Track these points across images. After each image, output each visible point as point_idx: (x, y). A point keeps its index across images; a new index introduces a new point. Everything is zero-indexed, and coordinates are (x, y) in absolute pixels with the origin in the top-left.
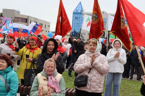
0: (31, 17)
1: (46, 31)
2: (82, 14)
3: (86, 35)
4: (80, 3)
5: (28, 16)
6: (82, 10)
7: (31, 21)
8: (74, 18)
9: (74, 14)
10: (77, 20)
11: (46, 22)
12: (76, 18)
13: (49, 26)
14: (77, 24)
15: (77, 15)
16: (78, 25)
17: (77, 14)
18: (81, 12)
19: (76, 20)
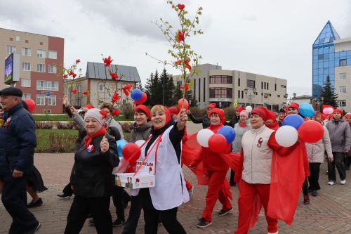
0: (239, 72)
1: (279, 96)
2: (333, 45)
3: (347, 90)
4: (329, 23)
5: (233, 72)
6: (334, 37)
7: (239, 79)
8: (316, 57)
9: (315, 50)
10: (322, 61)
11: (276, 80)
12: (321, 57)
13: (285, 87)
14: (324, 69)
15: (321, 51)
16: (326, 72)
17: (321, 47)
18: (331, 41)
19: (320, 61)
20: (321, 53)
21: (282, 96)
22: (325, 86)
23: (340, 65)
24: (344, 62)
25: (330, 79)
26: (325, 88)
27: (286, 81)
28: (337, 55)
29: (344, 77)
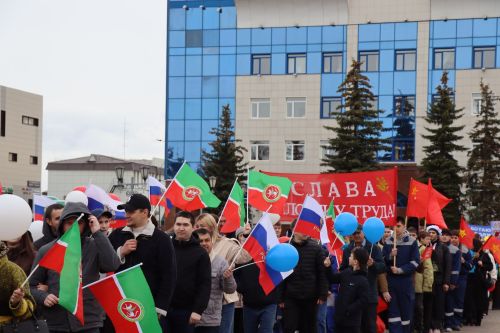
1: (14, 157)
2: (232, 3)
3: (272, 153)
8: (180, 38)
9: (175, 12)
10: (198, 50)
11: (4, 96)
12: (194, 38)
13: (36, 122)
14: (205, 78)
16: (210, 89)
17: (196, 4)
19: (190, 51)
20: (194, 25)
21: (24, 159)
22: (214, 138)
23: (252, 73)
24: (265, 61)
25: (231, 117)
26: (216, 146)
27: (39, 99)
28: (244, 40)
29: (265, 111)
